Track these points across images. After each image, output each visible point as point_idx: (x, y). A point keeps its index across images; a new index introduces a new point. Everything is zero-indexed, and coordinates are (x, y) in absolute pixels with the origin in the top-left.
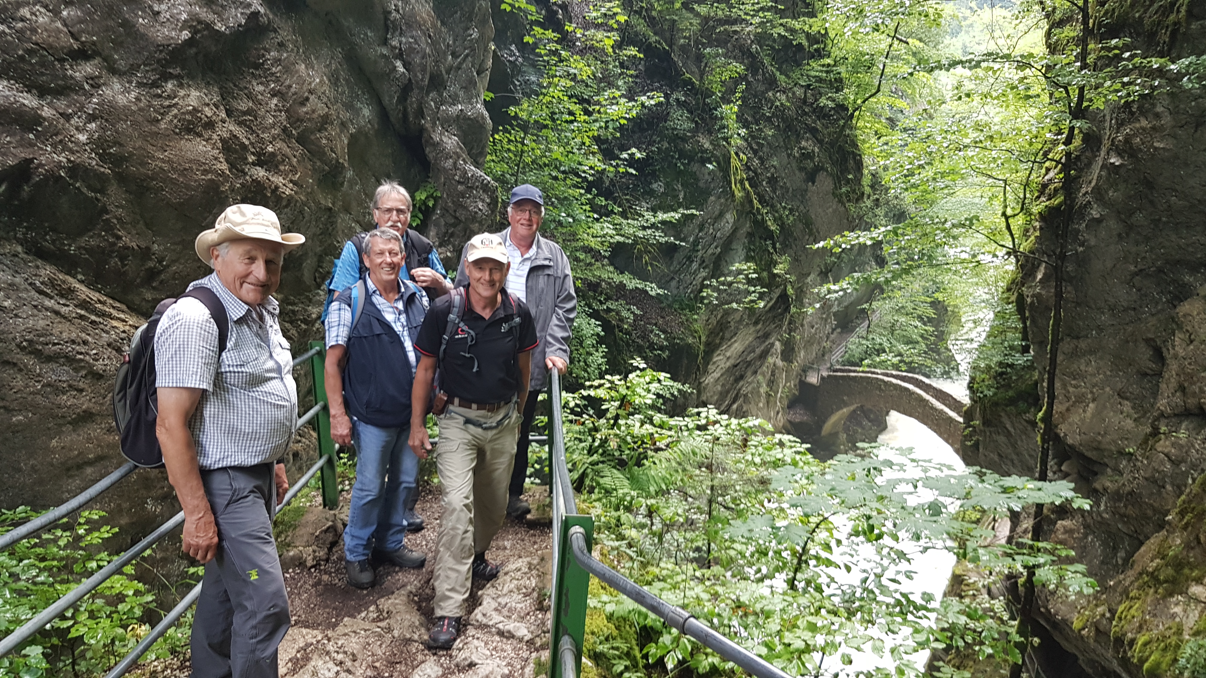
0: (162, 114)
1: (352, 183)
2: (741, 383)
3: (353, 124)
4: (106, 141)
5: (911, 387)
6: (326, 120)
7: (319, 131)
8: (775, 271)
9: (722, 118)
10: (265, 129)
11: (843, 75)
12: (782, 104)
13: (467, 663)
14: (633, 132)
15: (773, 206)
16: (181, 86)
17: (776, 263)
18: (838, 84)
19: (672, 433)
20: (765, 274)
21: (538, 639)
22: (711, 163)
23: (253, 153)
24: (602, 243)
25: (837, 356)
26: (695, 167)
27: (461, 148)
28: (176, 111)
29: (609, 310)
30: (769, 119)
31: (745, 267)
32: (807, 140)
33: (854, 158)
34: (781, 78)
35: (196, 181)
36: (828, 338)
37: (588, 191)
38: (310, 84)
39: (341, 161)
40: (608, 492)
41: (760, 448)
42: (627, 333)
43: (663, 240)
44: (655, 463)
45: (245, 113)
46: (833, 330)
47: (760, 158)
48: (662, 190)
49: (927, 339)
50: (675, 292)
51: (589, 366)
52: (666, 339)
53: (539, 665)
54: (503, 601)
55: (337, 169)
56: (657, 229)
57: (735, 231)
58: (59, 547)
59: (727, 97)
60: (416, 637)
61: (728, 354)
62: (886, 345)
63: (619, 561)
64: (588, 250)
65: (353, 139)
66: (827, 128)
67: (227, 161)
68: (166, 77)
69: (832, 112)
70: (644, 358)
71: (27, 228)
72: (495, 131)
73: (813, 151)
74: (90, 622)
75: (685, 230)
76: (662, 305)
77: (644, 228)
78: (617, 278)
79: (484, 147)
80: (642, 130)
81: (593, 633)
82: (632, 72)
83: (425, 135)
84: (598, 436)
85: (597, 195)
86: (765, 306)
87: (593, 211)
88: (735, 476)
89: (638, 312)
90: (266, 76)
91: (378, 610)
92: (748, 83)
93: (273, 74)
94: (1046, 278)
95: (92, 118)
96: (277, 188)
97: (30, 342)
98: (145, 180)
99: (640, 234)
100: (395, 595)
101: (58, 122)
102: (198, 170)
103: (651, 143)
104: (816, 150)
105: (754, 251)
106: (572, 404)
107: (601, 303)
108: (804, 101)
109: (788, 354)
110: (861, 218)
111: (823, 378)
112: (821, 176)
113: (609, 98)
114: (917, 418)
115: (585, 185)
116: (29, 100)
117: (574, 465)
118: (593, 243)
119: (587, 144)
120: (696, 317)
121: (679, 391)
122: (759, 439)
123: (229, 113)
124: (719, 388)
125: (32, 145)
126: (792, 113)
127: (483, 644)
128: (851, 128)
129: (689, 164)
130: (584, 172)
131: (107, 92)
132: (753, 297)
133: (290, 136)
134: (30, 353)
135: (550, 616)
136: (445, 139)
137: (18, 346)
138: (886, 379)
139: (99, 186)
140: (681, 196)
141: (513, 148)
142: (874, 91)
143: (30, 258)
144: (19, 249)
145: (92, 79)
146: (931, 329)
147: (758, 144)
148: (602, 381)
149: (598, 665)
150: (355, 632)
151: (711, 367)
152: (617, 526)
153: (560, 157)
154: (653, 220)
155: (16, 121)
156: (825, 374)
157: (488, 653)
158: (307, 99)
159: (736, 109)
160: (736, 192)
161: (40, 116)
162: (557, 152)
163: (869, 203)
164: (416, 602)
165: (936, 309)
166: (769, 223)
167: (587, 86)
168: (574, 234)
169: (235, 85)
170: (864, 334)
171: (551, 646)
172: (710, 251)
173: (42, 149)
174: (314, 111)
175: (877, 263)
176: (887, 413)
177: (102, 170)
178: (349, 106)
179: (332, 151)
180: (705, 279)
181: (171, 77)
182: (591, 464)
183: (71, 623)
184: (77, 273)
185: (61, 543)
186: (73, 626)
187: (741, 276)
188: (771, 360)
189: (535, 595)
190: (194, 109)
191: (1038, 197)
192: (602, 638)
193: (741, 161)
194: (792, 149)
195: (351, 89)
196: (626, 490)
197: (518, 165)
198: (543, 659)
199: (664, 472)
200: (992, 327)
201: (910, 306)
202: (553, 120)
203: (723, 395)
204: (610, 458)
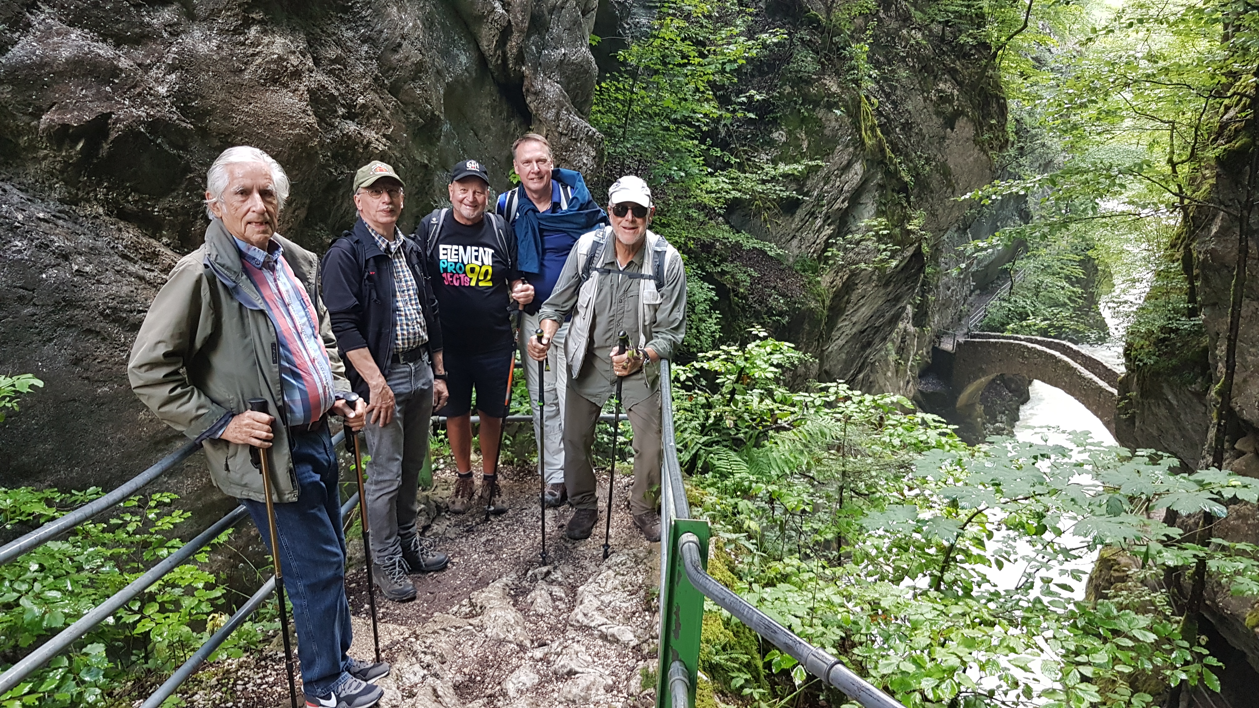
0: (246, 63)
1: (449, 138)
2: (868, 351)
3: (449, 72)
4: (187, 93)
5: (1057, 354)
6: (419, 68)
7: (413, 80)
8: (909, 228)
9: (852, 59)
10: (355, 79)
11: (986, 10)
12: (917, 42)
13: (565, 671)
14: (753, 76)
15: (907, 155)
16: (265, 32)
17: (909, 219)
18: (980, 20)
19: (796, 409)
20: (897, 230)
21: (645, 646)
22: (838, 109)
23: (343, 105)
24: (717, 199)
25: (975, 320)
26: (820, 113)
27: (564, 97)
28: (260, 60)
29: (723, 273)
30: (903, 59)
31: (876, 223)
32: (946, 82)
33: (998, 102)
34: (917, 16)
35: (283, 136)
36: (965, 300)
37: (702, 141)
38: (403, 28)
39: (437, 113)
40: (724, 476)
41: (900, 429)
42: (744, 297)
43: (785, 194)
44: (776, 443)
45: (333, 62)
46: (972, 292)
47: (893, 103)
48: (784, 139)
49: (1075, 302)
50: (796, 252)
51: (702, 334)
52: (786, 304)
53: (647, 676)
54: (606, 598)
55: (432, 122)
56: (778, 182)
57: (864, 183)
58: (128, 533)
59: (856, 36)
60: (511, 637)
61: (854, 319)
62: (1029, 309)
63: (736, 555)
64: (702, 207)
65: (450, 89)
66: (968, 68)
67: (315, 113)
68: (247, 23)
69: (973, 52)
70: (763, 325)
71: (109, 189)
72: (602, 78)
73: (952, 94)
74: (159, 617)
75: (809, 183)
76: (782, 267)
77: (764, 182)
78: (733, 238)
79: (588, 96)
80: (762, 74)
81: (708, 641)
82: (751, 10)
83: (526, 83)
84: (713, 414)
85: (712, 146)
86: (897, 266)
87: (707, 164)
88: (870, 460)
89: (756, 275)
90: (355, 21)
91: (472, 605)
92: (880, 20)
93: (363, 18)
94: (1223, 232)
95: (172, 69)
96: (369, 143)
97: (114, 309)
98: (229, 135)
99: (759, 188)
100: (489, 588)
101: (135, 74)
102: (285, 124)
103: (771, 88)
104: (956, 92)
105: (885, 205)
106: (683, 378)
107: (715, 265)
108: (942, 39)
109: (920, 319)
110: (1003, 168)
111: (959, 344)
112: (961, 122)
113: (726, 38)
114: (1063, 388)
115: (698, 135)
116: (105, 50)
117: (685, 446)
118: (707, 199)
119: (702, 89)
120: (819, 279)
121: (800, 359)
122: (898, 417)
123: (317, 62)
124: (844, 356)
125: (109, 98)
126: (928, 52)
127: (584, 649)
128: (994, 69)
129: (814, 110)
130: (698, 121)
131: (188, 41)
132: (884, 255)
133: (383, 86)
134: (114, 321)
135: (659, 619)
136: (547, 87)
137: (101, 314)
138: (1030, 345)
139: (181, 143)
140: (805, 145)
141: (621, 97)
142: (1020, 27)
143: (113, 220)
144: (101, 210)
145: (170, 26)
146: (1080, 291)
147: (891, 86)
148: (717, 352)
149: (714, 678)
150: (444, 629)
151: (835, 334)
152: (734, 514)
153: (671, 105)
154: (774, 173)
155: (90, 73)
156: (962, 340)
157: (589, 659)
158: (400, 45)
159: (867, 48)
160: (867, 140)
161: (117, 67)
162: (668, 100)
163: (1012, 152)
164: (512, 596)
165: (1085, 268)
166: (903, 174)
167: (702, 26)
168: (687, 190)
169: (323, 31)
170: (1006, 295)
171: (660, 653)
172: (836, 206)
173: (118, 102)
174: (407, 58)
175: (1021, 218)
176: (1030, 382)
177: (184, 125)
178: (445, 53)
179: (427, 102)
180: (830, 237)
181: (254, 22)
182: (704, 444)
183: (138, 617)
184: (161, 236)
185: (130, 529)
186: (139, 621)
187: (871, 233)
188: (901, 325)
189: (642, 593)
190: (280, 57)
191: (1215, 140)
192: (718, 647)
193: (872, 105)
194: (929, 93)
195: (447, 33)
196: (744, 475)
197: (626, 116)
198: (651, 670)
199: (787, 454)
200: (1153, 288)
201: (1057, 265)
202: (665, 64)
203: (848, 364)
204: (726, 438)
